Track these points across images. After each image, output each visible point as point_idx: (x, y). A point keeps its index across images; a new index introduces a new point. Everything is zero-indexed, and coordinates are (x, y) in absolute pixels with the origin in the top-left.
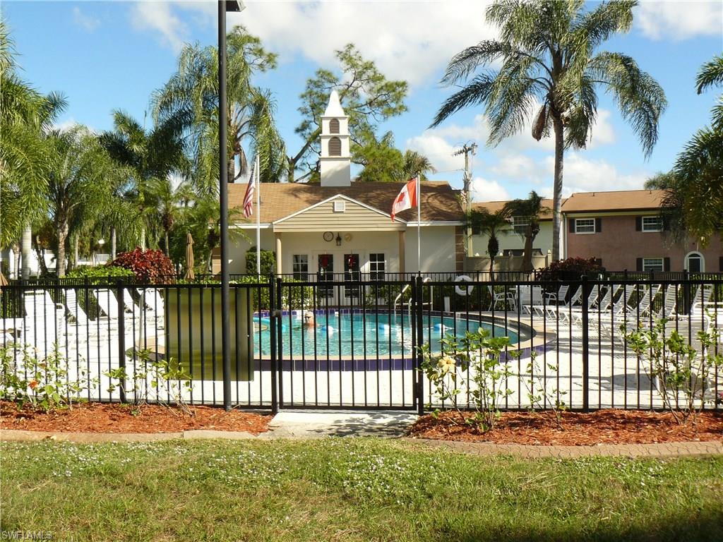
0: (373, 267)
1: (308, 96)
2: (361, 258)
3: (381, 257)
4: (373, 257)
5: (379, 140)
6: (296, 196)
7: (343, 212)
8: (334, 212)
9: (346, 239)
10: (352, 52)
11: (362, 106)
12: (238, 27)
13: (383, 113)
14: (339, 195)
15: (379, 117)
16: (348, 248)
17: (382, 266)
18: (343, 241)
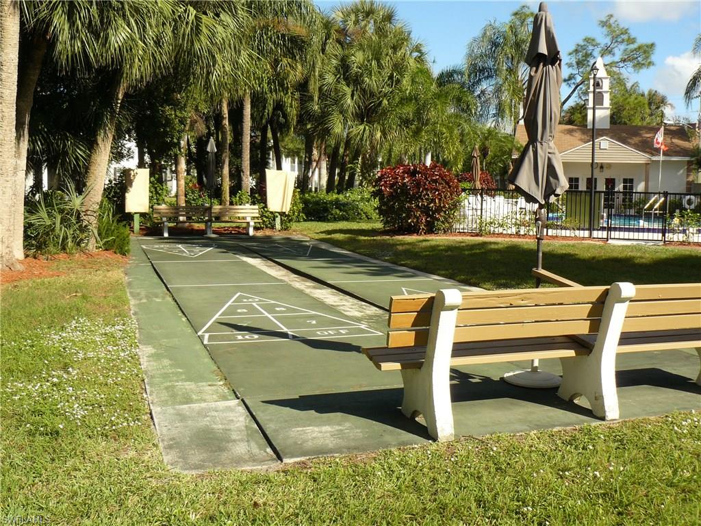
0: (625, 187)
1: (574, 54)
2: (616, 181)
3: (631, 181)
4: (625, 181)
5: (629, 88)
6: (572, 135)
7: (606, 149)
8: (601, 149)
9: (607, 168)
10: (612, 21)
11: (618, 62)
12: (524, 7)
13: (634, 66)
14: (604, 137)
15: (631, 69)
16: (608, 174)
17: (631, 188)
18: (605, 169)
